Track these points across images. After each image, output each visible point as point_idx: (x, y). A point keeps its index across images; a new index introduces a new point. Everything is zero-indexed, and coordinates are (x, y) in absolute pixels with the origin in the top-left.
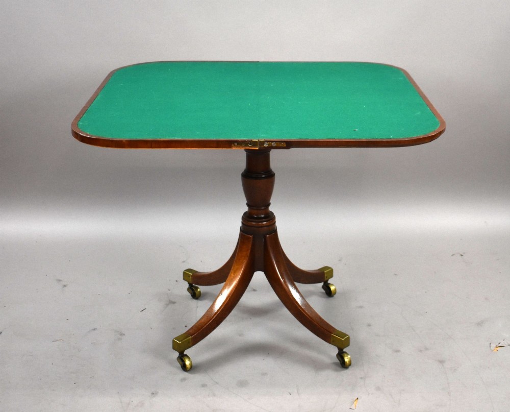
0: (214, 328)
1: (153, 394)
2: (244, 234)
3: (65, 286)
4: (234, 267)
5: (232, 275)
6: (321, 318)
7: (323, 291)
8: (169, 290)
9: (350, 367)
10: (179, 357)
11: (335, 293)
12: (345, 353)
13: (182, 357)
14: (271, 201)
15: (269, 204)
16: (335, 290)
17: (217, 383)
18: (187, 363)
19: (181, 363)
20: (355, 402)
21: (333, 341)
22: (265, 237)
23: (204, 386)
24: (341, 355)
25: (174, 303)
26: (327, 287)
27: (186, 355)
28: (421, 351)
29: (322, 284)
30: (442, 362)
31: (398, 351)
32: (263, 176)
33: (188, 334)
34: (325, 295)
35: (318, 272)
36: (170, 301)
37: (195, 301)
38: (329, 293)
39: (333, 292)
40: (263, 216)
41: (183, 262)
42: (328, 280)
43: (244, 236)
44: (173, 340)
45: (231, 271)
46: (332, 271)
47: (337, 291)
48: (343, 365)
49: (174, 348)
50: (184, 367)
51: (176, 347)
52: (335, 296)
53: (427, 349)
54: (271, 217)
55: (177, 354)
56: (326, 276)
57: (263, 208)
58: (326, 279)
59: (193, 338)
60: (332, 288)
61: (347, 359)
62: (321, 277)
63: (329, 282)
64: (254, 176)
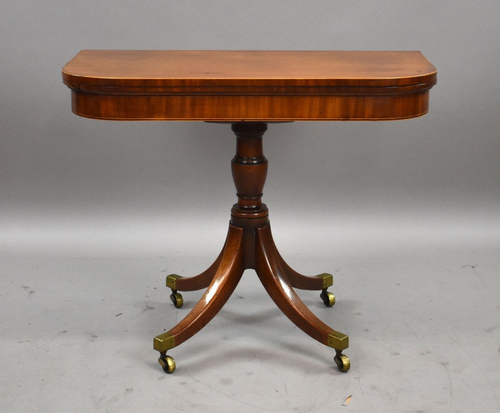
0: (199, 329)
1: (128, 390)
2: (233, 227)
3: (32, 292)
4: (223, 262)
5: (220, 272)
6: (317, 319)
7: (322, 301)
8: (147, 296)
9: (348, 371)
10: (160, 358)
11: (334, 303)
12: (344, 355)
13: (164, 358)
14: (263, 192)
15: (261, 195)
16: (334, 298)
17: (198, 382)
18: (170, 363)
19: (164, 364)
20: (348, 400)
21: (331, 343)
22: (256, 230)
24: (339, 357)
25: (152, 308)
26: (325, 296)
27: (168, 356)
28: (422, 354)
29: (320, 292)
30: (444, 364)
31: (398, 354)
32: (255, 162)
33: (170, 333)
34: (324, 305)
35: (316, 278)
36: (147, 306)
38: (327, 302)
39: (331, 302)
40: (254, 207)
41: (163, 271)
42: (327, 288)
43: (234, 228)
44: (154, 339)
45: (220, 268)
46: (331, 277)
47: (336, 300)
48: (342, 368)
49: (155, 348)
50: (167, 369)
51: (157, 346)
52: (333, 306)
53: (429, 352)
54: (263, 210)
55: (158, 354)
56: (324, 282)
57: (254, 198)
58: (325, 287)
59: (176, 337)
60: (331, 297)
61: (345, 361)
62: (320, 283)
63: (328, 291)
64: (245, 162)
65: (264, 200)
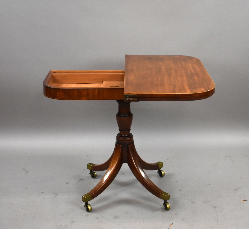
0: (103, 191)
1: (72, 222)
2: (117, 144)
3: (27, 172)
4: (113, 160)
5: (112, 165)
6: (156, 186)
7: (158, 174)
8: (80, 174)
9: (169, 210)
10: (85, 205)
11: (164, 175)
12: (168, 203)
13: (87, 205)
14: (131, 128)
15: (130, 130)
16: (164, 173)
17: (104, 217)
18: (89, 207)
19: (87, 208)
20: (171, 226)
21: (162, 197)
22: (128, 146)
23: (97, 218)
24: (165, 204)
25: (83, 180)
26: (160, 172)
27: (89, 204)
28: (205, 202)
29: (157, 170)
30: (215, 207)
31: (194, 202)
32: (127, 116)
33: (89, 194)
34: (159, 176)
35: (155, 164)
36: (80, 179)
37: (93, 179)
38: (161, 175)
39: (163, 175)
40: (127, 135)
41: (88, 160)
42: (160, 169)
43: (118, 145)
44: (82, 197)
45: (111, 163)
46: (162, 164)
47: (165, 174)
48: (166, 209)
49: (83, 201)
50: (88, 210)
51: (84, 199)
52: (164, 176)
53: (208, 201)
54: (131, 136)
55: (84, 204)
56: (159, 166)
57: (127, 131)
58: (159, 168)
59: (92, 196)
60: (163, 172)
61: (168, 206)
62: (157, 167)
63: (161, 170)
64: (122, 116)
65: (131, 132)
